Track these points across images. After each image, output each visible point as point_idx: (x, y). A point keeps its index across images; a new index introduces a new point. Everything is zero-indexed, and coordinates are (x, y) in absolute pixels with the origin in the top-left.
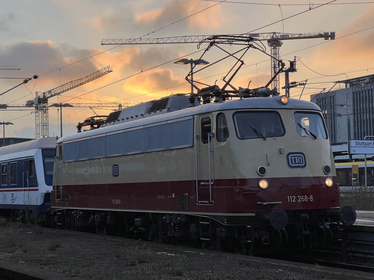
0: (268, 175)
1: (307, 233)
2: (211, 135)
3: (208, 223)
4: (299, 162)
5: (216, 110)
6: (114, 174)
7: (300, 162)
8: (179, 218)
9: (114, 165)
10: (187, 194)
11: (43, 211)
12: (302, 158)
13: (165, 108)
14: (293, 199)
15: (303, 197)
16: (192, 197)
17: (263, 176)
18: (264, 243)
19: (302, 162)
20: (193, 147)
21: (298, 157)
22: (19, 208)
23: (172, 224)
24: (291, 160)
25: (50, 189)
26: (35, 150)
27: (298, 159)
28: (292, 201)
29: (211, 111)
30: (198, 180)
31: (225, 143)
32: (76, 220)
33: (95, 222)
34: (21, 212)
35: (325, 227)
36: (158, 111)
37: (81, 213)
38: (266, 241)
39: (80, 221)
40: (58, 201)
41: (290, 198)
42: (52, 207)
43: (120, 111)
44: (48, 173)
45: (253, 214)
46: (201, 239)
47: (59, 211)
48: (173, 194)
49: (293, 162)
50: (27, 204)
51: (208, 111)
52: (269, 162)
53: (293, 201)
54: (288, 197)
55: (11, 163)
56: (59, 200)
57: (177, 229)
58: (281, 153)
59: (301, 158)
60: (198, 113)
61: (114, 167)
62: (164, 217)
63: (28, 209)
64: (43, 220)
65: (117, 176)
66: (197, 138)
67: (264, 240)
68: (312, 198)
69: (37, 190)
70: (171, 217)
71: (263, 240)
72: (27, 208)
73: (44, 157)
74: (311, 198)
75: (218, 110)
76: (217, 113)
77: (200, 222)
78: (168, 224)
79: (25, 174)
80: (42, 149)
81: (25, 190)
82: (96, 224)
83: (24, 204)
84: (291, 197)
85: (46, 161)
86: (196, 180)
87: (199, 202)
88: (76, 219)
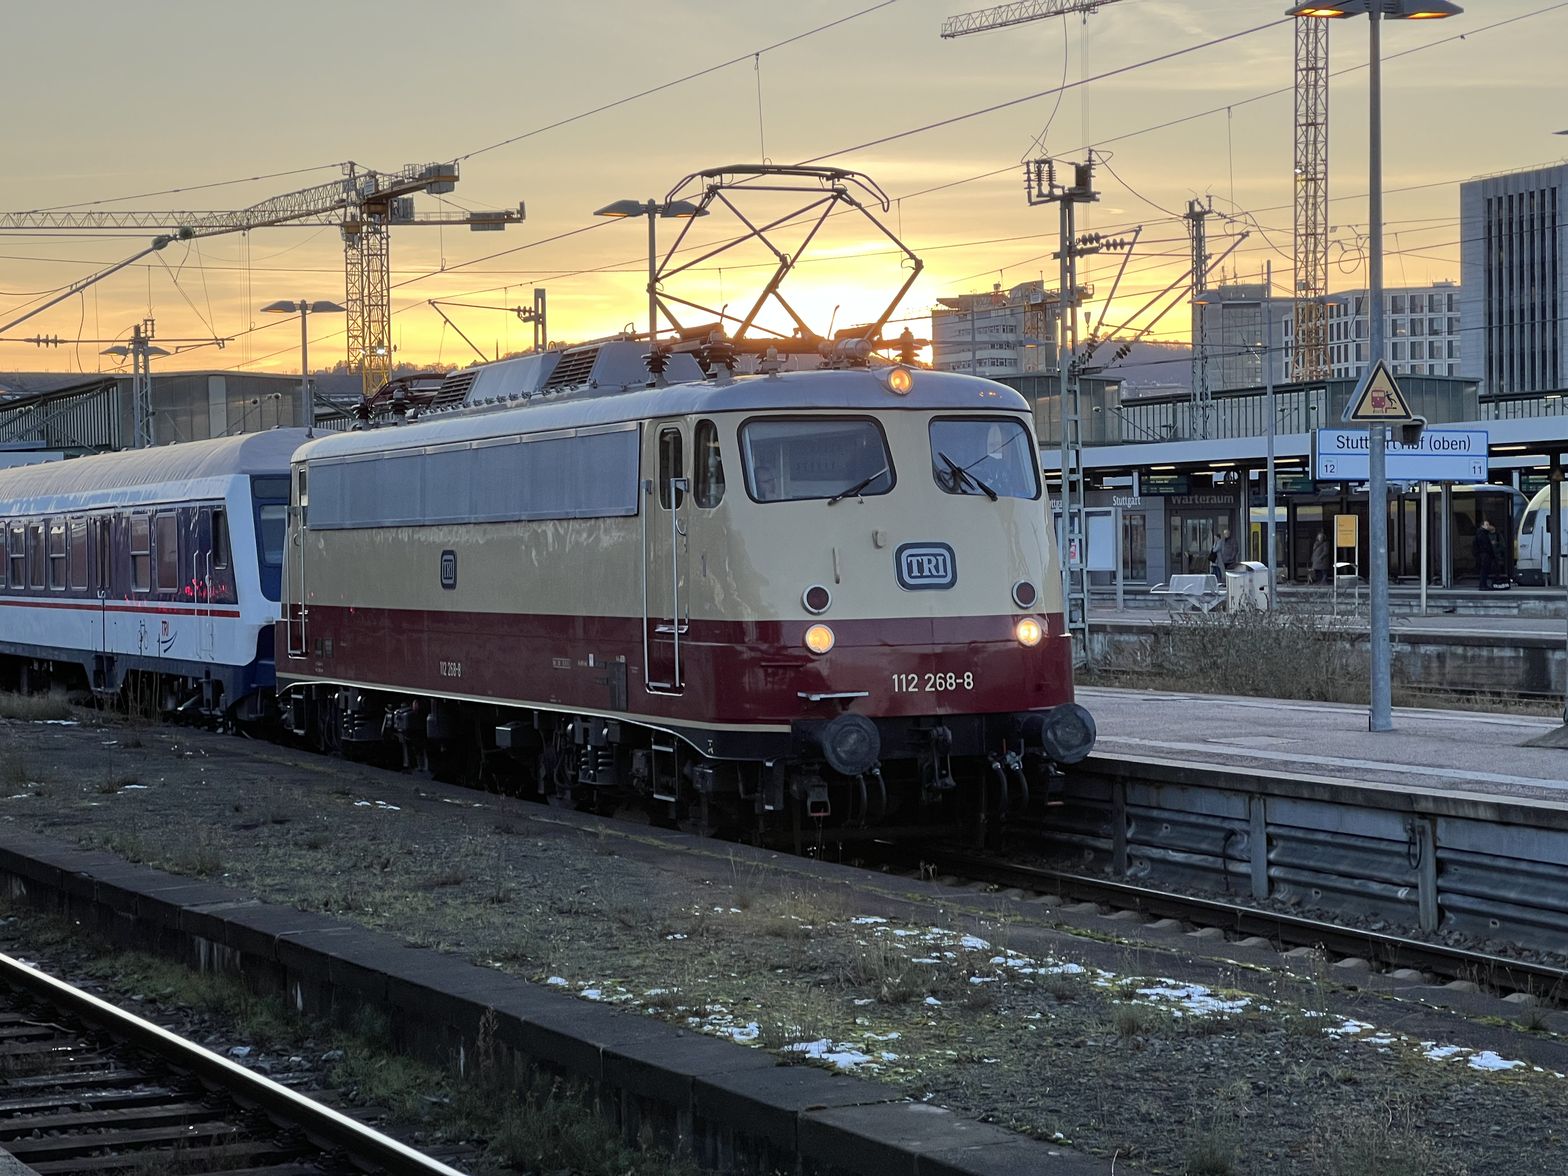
0: (834, 611)
1: (946, 785)
2: (681, 486)
3: (671, 750)
4: (935, 573)
5: (694, 410)
6: (445, 582)
7: (938, 571)
8: (605, 731)
9: (445, 553)
10: (622, 659)
11: (254, 685)
12: (944, 561)
13: (585, 382)
14: (909, 684)
15: (940, 678)
16: (634, 669)
17: (819, 614)
18: (813, 811)
19: (942, 573)
20: (637, 515)
21: (932, 558)
22: (184, 673)
23: (589, 748)
24: (910, 565)
25: (273, 612)
26: (229, 477)
27: (930, 561)
28: (907, 688)
29: (683, 411)
30: (650, 616)
31: (713, 510)
32: (346, 722)
33: (396, 731)
34: (190, 686)
35: (1008, 766)
36: (567, 390)
37: (359, 699)
38: (816, 806)
39: (357, 725)
40: (295, 655)
41: (900, 681)
42: (279, 674)
43: (473, 374)
44: (271, 558)
45: (786, 729)
46: (655, 796)
47: (298, 689)
48: (591, 656)
49: (916, 573)
50: (210, 660)
51: (675, 412)
52: (838, 572)
53: (911, 689)
54: (895, 677)
55: (159, 515)
56: (299, 652)
57: (602, 764)
58: (878, 547)
59: (940, 559)
60: (651, 415)
61: (445, 557)
62: (570, 727)
63: (212, 677)
64: (252, 716)
65: (452, 587)
66: (647, 490)
67: (813, 803)
68: (970, 680)
69: (236, 614)
70: (587, 725)
71: (809, 804)
72: (208, 674)
73: (259, 503)
74: (968, 680)
75: (699, 410)
76: (695, 418)
77: (654, 747)
78: (578, 745)
79: (201, 559)
80: (251, 477)
81: (201, 613)
82: (401, 737)
83: (197, 659)
84: (903, 676)
85: (264, 516)
86: (642, 619)
87: (652, 684)
88: (346, 716)
